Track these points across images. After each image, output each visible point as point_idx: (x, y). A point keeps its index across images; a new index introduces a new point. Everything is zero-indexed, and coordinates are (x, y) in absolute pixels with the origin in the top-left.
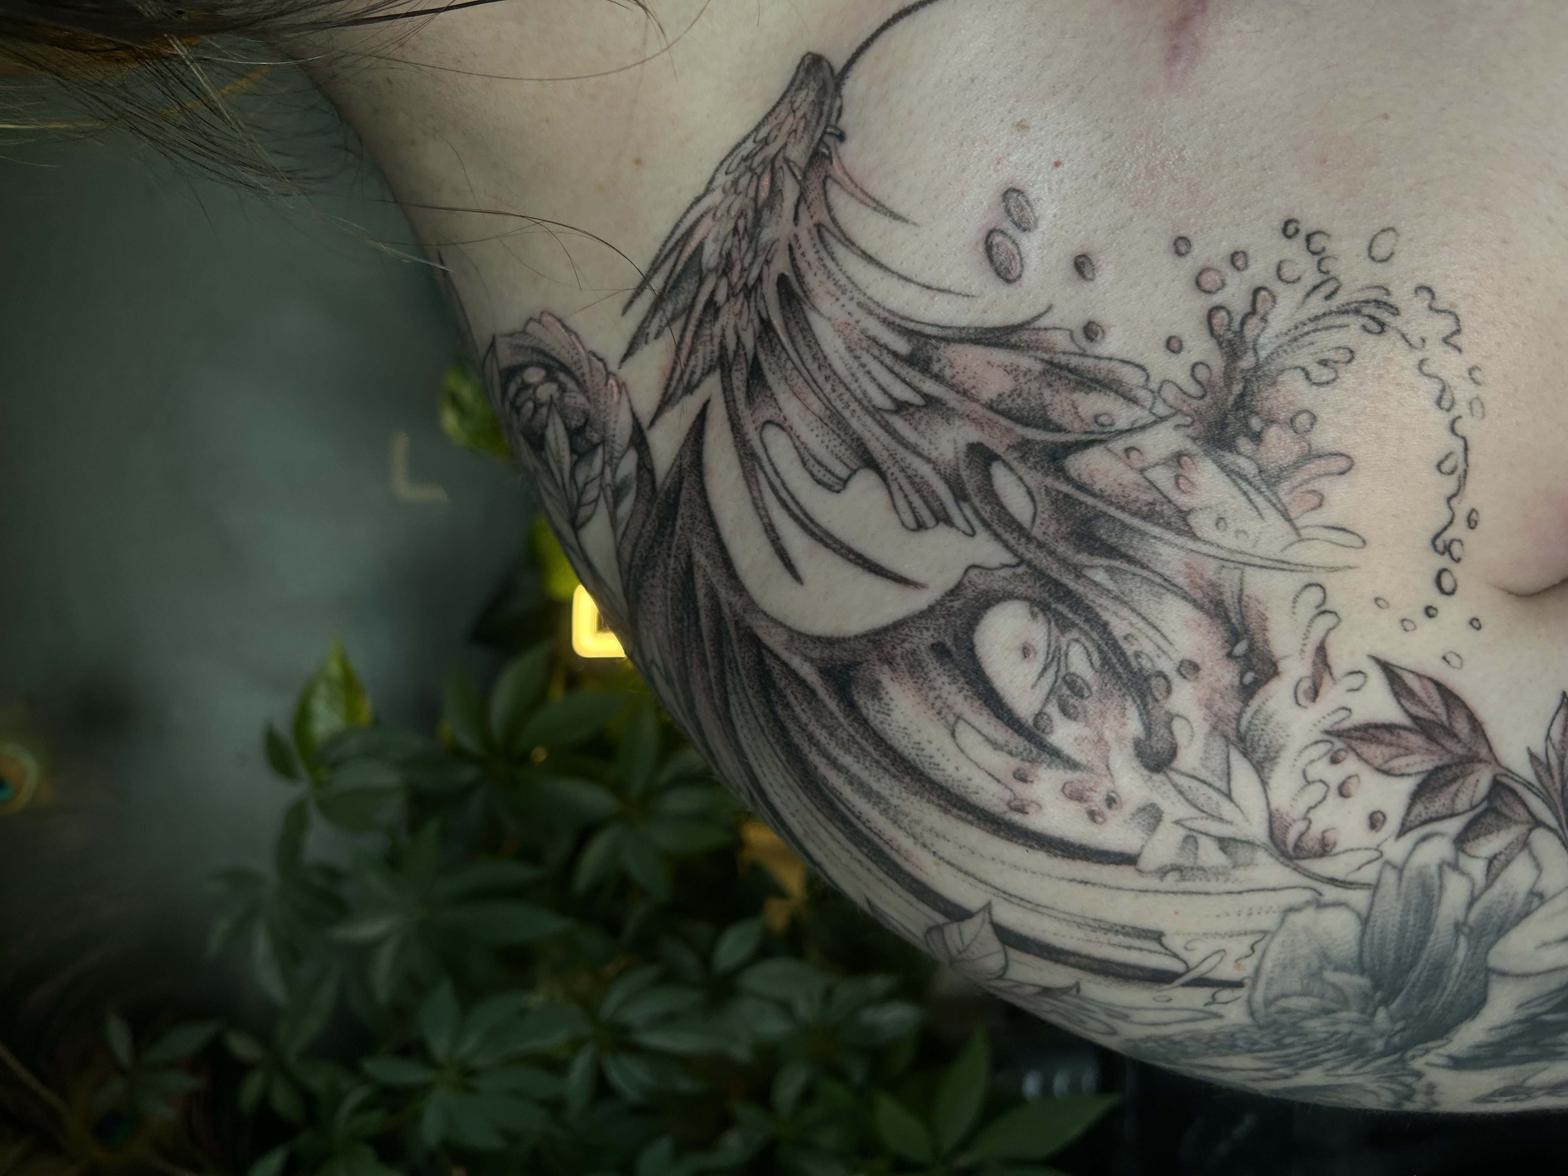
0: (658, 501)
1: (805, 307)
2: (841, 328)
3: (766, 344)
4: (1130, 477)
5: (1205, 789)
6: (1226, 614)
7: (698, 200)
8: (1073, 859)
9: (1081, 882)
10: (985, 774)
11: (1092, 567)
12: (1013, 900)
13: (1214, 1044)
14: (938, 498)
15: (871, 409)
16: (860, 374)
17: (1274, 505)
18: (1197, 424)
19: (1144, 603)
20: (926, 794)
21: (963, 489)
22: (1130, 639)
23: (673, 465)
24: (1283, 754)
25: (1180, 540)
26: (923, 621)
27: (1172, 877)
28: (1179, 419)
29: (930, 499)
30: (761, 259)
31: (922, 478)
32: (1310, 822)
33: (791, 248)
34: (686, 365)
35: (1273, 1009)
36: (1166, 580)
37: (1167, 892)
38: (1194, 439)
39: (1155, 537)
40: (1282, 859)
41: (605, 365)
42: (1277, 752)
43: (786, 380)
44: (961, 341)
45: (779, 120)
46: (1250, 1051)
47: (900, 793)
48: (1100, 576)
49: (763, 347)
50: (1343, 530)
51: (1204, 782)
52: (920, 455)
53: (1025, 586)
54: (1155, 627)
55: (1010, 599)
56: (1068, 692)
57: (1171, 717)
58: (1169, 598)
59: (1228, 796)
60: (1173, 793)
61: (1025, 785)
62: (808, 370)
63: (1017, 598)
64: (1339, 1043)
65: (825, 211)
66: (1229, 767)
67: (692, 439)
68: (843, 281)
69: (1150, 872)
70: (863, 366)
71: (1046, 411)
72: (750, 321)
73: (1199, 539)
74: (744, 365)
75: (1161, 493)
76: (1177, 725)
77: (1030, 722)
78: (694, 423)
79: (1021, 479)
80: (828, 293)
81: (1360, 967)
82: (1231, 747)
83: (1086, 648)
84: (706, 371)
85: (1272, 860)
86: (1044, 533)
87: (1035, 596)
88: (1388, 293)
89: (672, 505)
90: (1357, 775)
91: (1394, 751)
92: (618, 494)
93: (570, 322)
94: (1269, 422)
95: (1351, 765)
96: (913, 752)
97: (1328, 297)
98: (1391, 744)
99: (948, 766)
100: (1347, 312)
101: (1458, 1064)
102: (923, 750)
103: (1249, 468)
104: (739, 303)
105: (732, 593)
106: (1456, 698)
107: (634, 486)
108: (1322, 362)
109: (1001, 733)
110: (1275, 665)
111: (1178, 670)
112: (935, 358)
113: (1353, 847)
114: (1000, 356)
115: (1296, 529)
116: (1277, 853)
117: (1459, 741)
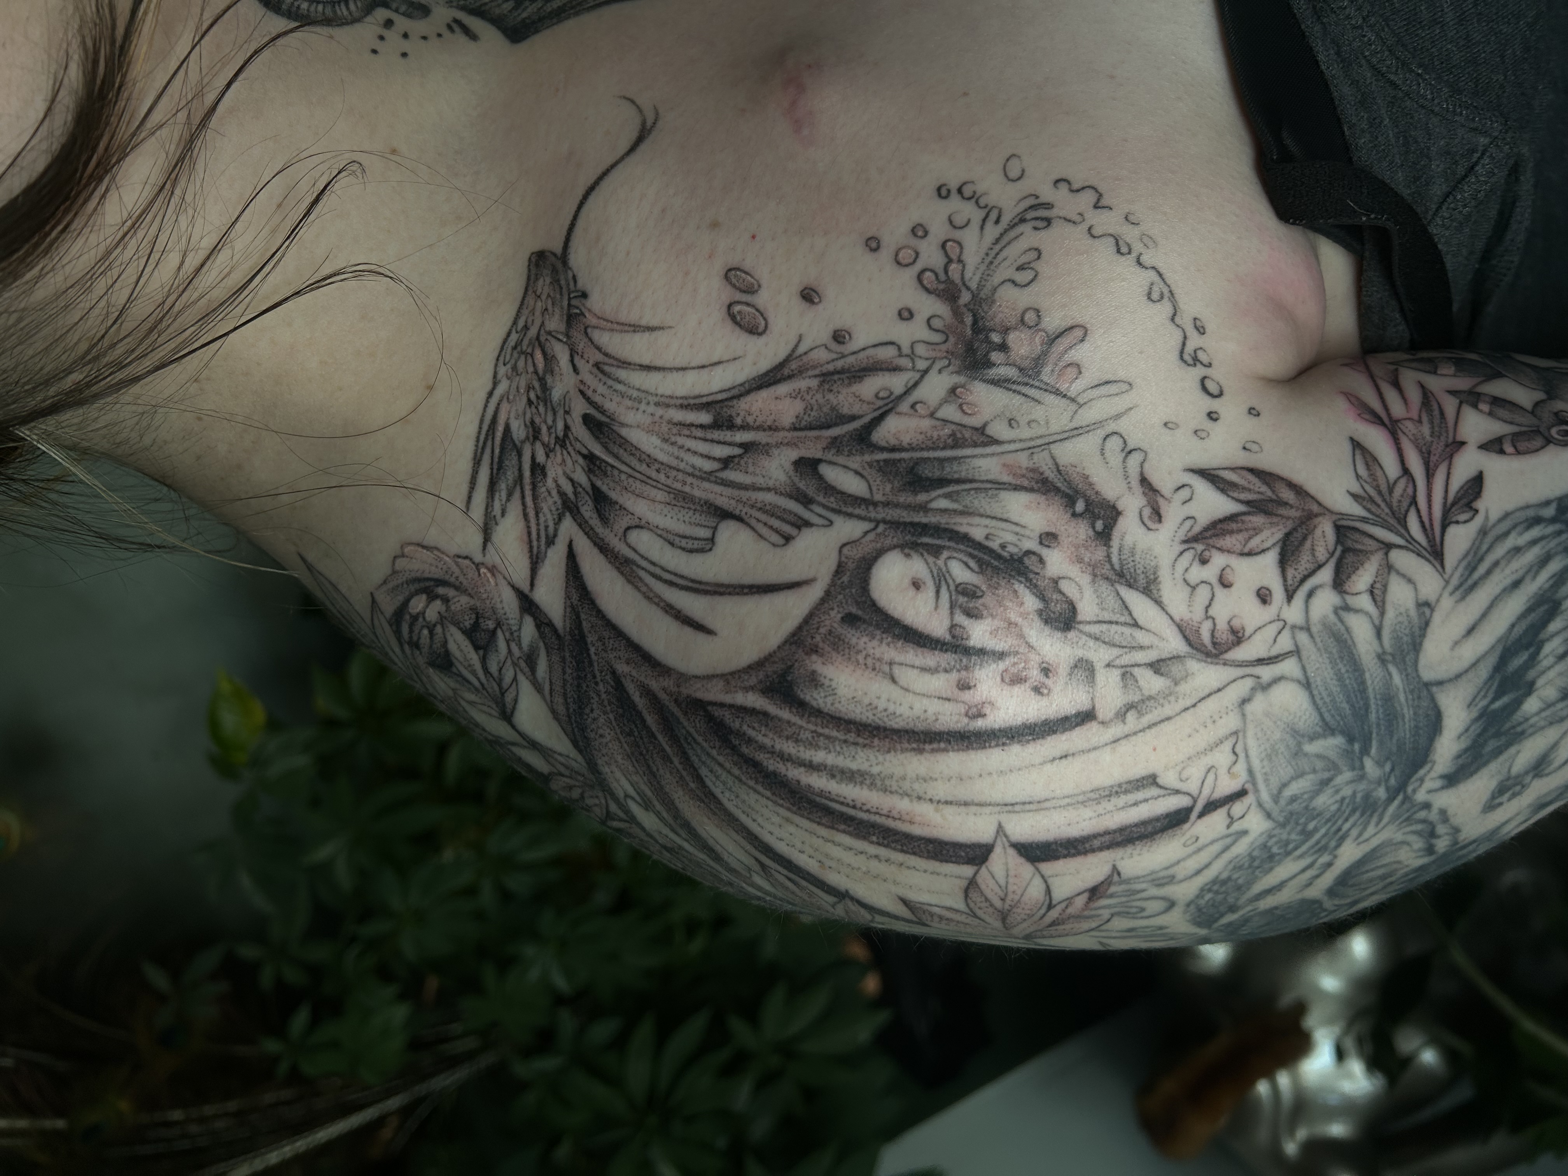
0: (566, 643)
1: (615, 428)
2: (650, 429)
3: (597, 472)
4: (926, 423)
5: (1114, 627)
6: (1054, 486)
7: (490, 394)
8: (1043, 737)
9: (1061, 758)
10: (936, 700)
11: (931, 501)
12: (1017, 808)
13: (1256, 864)
14: (791, 512)
15: (703, 475)
16: (682, 454)
17: (1046, 390)
18: (954, 361)
19: (987, 507)
20: (898, 746)
21: (805, 496)
22: (990, 537)
23: (564, 606)
24: (1159, 573)
25: (989, 450)
26: (826, 605)
27: (1131, 716)
28: (939, 365)
29: (785, 516)
30: (560, 413)
31: (770, 504)
32: (1213, 619)
33: (582, 393)
34: (538, 524)
35: (1283, 802)
36: (995, 483)
37: (1135, 733)
38: (958, 373)
39: (968, 457)
40: (1209, 660)
41: (471, 559)
42: (1154, 574)
43: (626, 489)
44: (748, 392)
45: (530, 308)
46: (1288, 854)
47: (876, 758)
48: (943, 503)
49: (596, 476)
50: (1107, 382)
51: (1111, 622)
52: (760, 489)
53: (889, 538)
54: (1006, 521)
55: (883, 554)
56: (966, 599)
57: (1055, 581)
58: (1004, 495)
59: (1136, 625)
60: (1091, 643)
61: (971, 692)
62: (640, 472)
63: (888, 550)
64: (1350, 808)
65: (597, 352)
66: (1123, 602)
67: (572, 578)
68: (635, 394)
69: (1111, 720)
70: (682, 447)
71: (837, 411)
72: (575, 462)
73: (1002, 442)
74: (587, 498)
75: (954, 424)
76: (1064, 585)
77: (948, 638)
78: (567, 565)
79: (845, 467)
80: (628, 408)
81: (1328, 730)
82: (1116, 584)
83: (961, 560)
84: (557, 520)
85: (1203, 665)
86: (884, 495)
87: (901, 542)
88: (1037, 197)
89: (579, 639)
90: (1228, 566)
91: (1245, 535)
92: (531, 660)
93: (429, 541)
94: (1006, 330)
95: (1218, 560)
96: (870, 714)
97: (997, 222)
98: (1241, 531)
99: (903, 710)
100: (1015, 225)
101: (1451, 780)
102: (876, 708)
103: (1011, 372)
104: (559, 454)
105: (661, 679)
106: (1271, 474)
107: (541, 644)
108: (1020, 268)
109: (931, 659)
110: (1114, 507)
111: (1041, 543)
112: (734, 414)
113: (1259, 625)
114: (782, 389)
115: (1073, 400)
116: (1203, 657)
117: (1292, 507)
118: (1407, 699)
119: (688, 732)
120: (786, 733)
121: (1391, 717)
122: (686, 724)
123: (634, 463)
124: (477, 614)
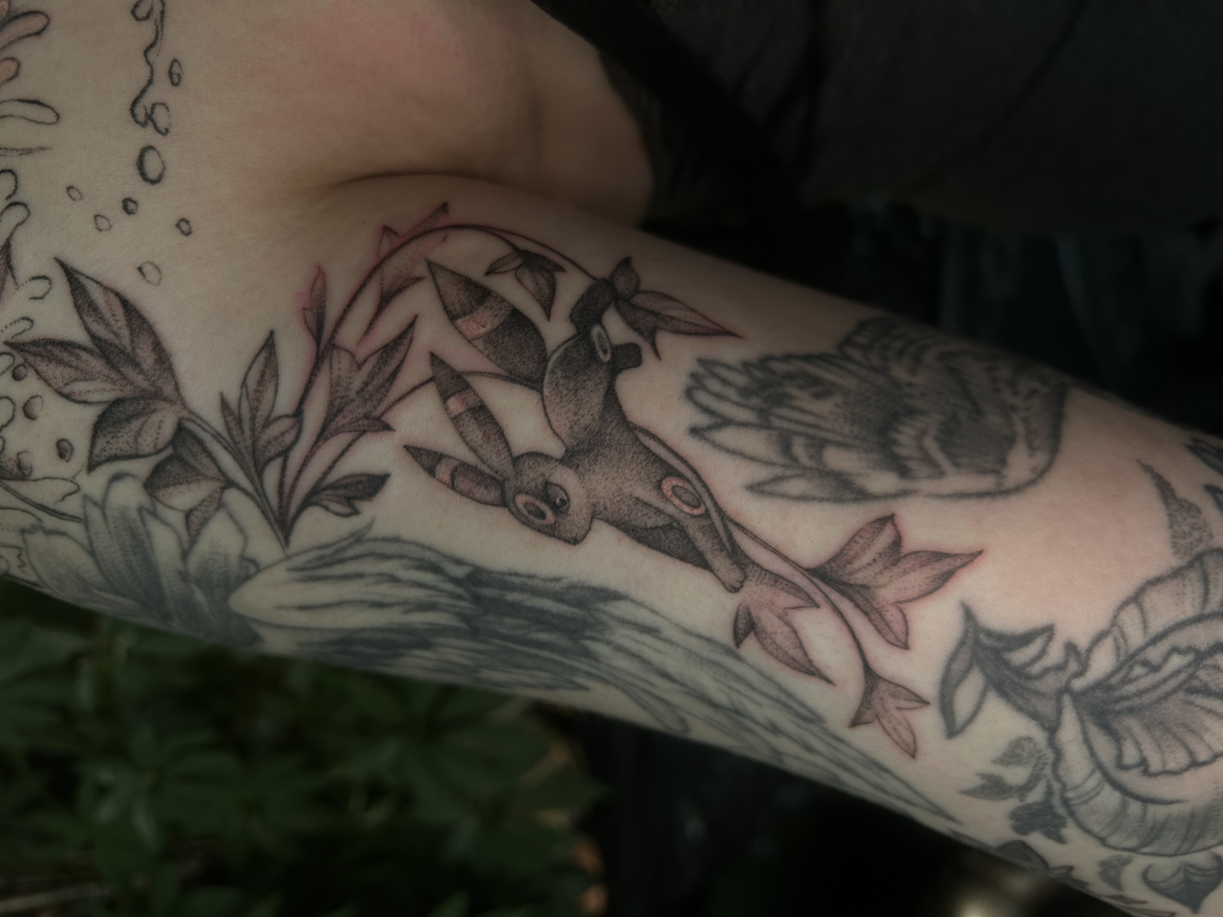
50: (38, 103)
90: (39, 396)
91: (73, 373)
95: (32, 384)
113: (49, 474)
117: (142, 372)
118: (213, 613)
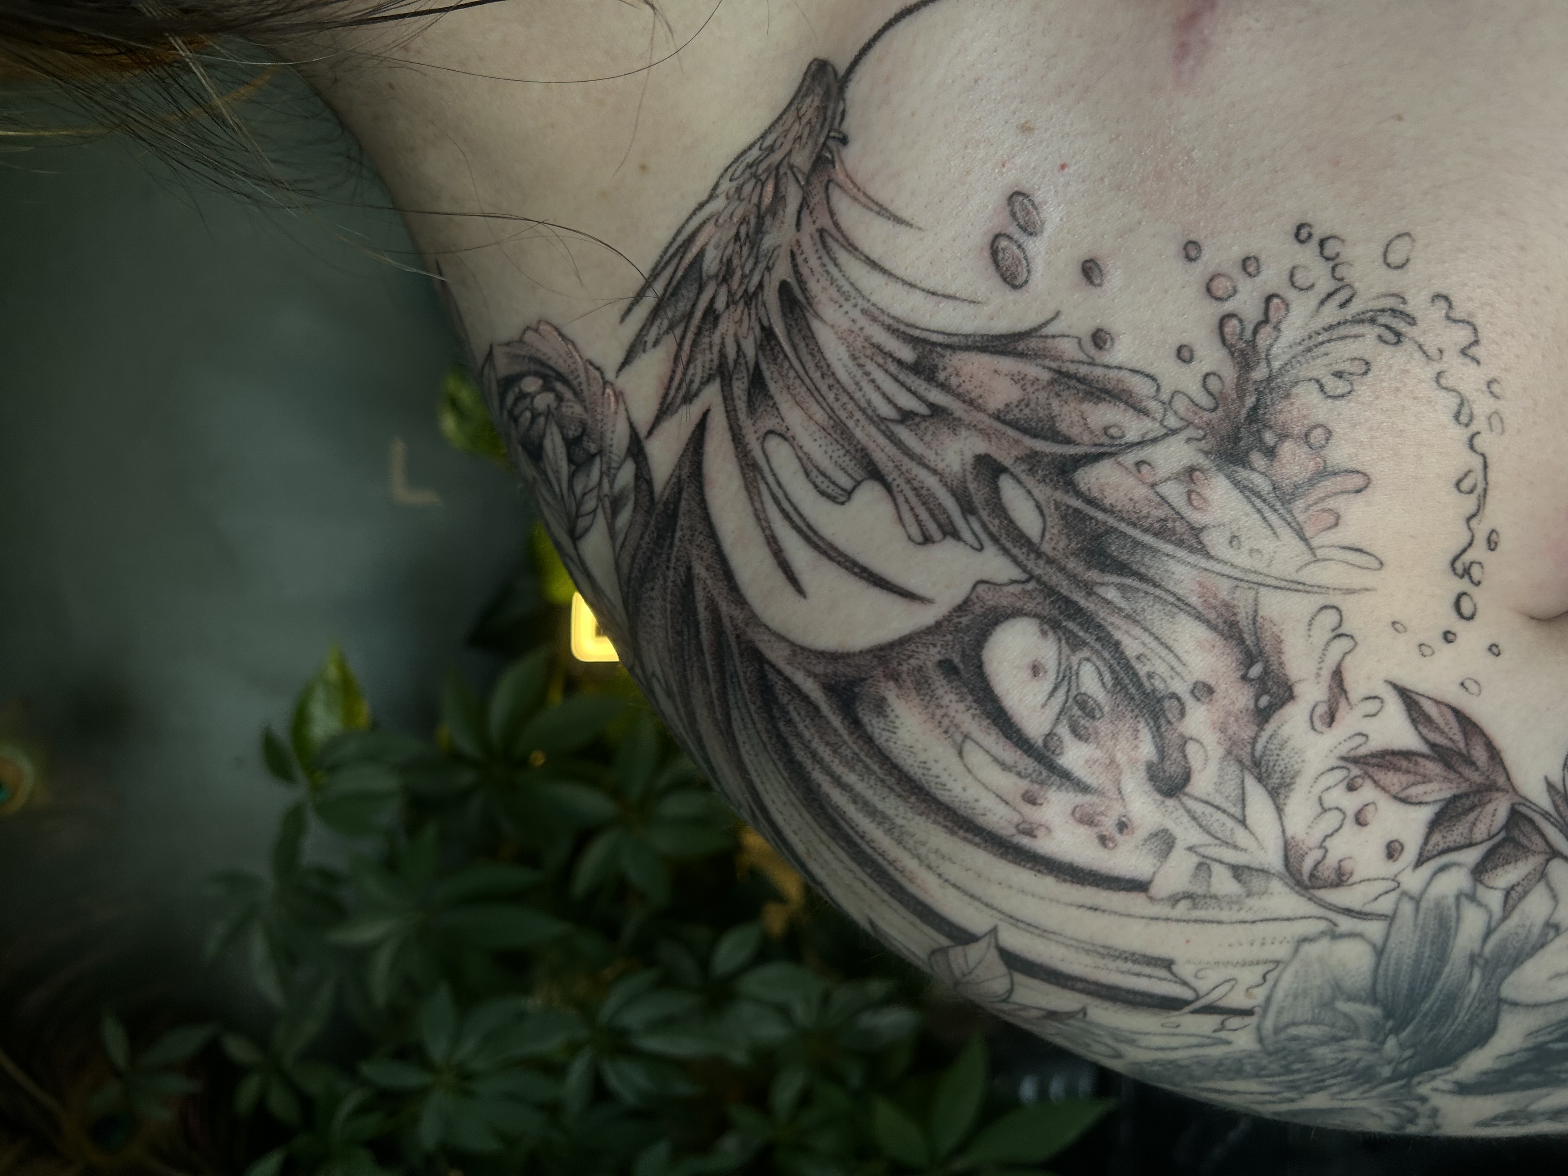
0: (657, 511)
1: (808, 314)
2: (844, 336)
3: (767, 352)
4: (1141, 492)
5: (1219, 815)
6: (1240, 635)
7: (701, 206)
8: (1083, 884)
9: (1089, 908)
10: (994, 796)
11: (1102, 584)
12: (1020, 925)
13: (1222, 1068)
14: (945, 511)
15: (876, 419)
16: (864, 383)
17: (1289, 524)
18: (1209, 437)
19: (1157, 623)
20: (932, 817)
21: (970, 502)
22: (1143, 659)
23: (672, 475)
24: (1298, 780)
25: (1193, 559)
26: (930, 637)
27: (1184, 905)
28: (1191, 432)
29: (937, 512)
30: (762, 266)
31: (928, 490)
32: (1326, 851)
33: (793, 255)
34: (684, 374)
35: (1283, 1036)
36: (1179, 599)
37: (1178, 921)
38: (1207, 453)
39: (1168, 555)
40: (1297, 888)
41: (602, 373)
42: (1292, 778)
43: (788, 388)
44: (969, 349)
45: (786, 126)
46: (1258, 1075)
47: (906, 812)
48: (1111, 594)
49: (764, 355)
50: (1358, 550)
51: (1218, 808)
52: (926, 467)
53: (1035, 602)
54: (1168, 648)
55: (1019, 616)
56: (1079, 713)
57: (1184, 741)
58: (1182, 618)
59: (1243, 822)
60: (1186, 819)
61: (1034, 808)
62: (811, 379)
63: (1026, 615)
64: (1346, 1069)
65: (828, 216)
66: (1243, 793)
67: (691, 449)
68: (847, 287)
69: (1162, 900)
70: (867, 374)
71: (1054, 422)
72: (750, 328)
73: (1212, 557)
74: (745, 374)
75: (1173, 508)
76: (1192, 749)
77: (1040, 742)
78: (694, 432)
79: (1029, 492)
80: (831, 300)
81: (1373, 998)
82: (1246, 772)
83: (1097, 668)
84: (705, 379)
85: (1287, 890)
86: (1054, 549)
87: (1045, 613)
88: (1404, 302)
89: (671, 516)
90: (1374, 803)
91: (1411, 778)
92: (616, 505)
93: (567, 331)
94: (1284, 436)
95: (1367, 792)
96: (920, 772)
97: (1342, 306)
98: (1408, 772)
99: (956, 788)
100: (1362, 321)
101: (1463, 1089)
102: (929, 769)
103: (1263, 484)
104: (739, 310)
105: (733, 606)
106: (1475, 725)
107: (632, 497)
108: (1339, 375)
109: (1010, 754)
110: (1290, 689)
111: (1192, 692)
112: (940, 366)
113: (1369, 876)
114: (1007, 364)
115: (1311, 549)
116: (1292, 882)
117: (1477, 769)
118: (1471, 1005)
119: (736, 671)
120: (828, 739)
121: (1445, 1012)
122: (738, 664)
123: (810, 365)
124: (584, 430)
